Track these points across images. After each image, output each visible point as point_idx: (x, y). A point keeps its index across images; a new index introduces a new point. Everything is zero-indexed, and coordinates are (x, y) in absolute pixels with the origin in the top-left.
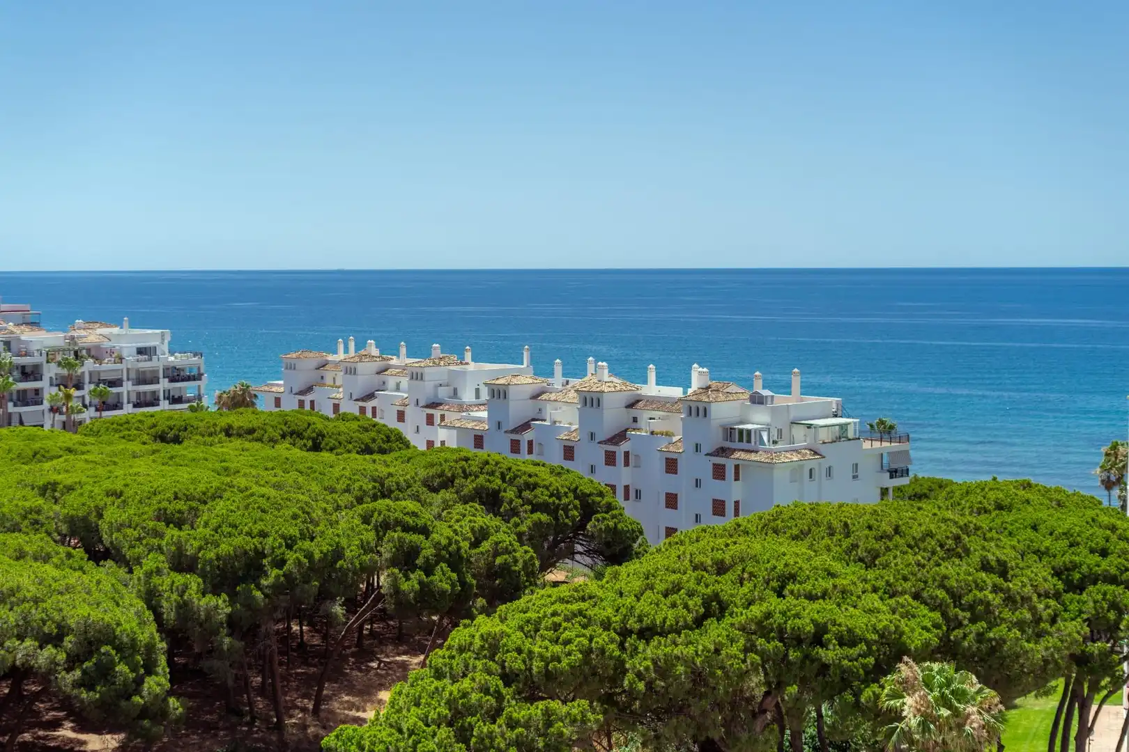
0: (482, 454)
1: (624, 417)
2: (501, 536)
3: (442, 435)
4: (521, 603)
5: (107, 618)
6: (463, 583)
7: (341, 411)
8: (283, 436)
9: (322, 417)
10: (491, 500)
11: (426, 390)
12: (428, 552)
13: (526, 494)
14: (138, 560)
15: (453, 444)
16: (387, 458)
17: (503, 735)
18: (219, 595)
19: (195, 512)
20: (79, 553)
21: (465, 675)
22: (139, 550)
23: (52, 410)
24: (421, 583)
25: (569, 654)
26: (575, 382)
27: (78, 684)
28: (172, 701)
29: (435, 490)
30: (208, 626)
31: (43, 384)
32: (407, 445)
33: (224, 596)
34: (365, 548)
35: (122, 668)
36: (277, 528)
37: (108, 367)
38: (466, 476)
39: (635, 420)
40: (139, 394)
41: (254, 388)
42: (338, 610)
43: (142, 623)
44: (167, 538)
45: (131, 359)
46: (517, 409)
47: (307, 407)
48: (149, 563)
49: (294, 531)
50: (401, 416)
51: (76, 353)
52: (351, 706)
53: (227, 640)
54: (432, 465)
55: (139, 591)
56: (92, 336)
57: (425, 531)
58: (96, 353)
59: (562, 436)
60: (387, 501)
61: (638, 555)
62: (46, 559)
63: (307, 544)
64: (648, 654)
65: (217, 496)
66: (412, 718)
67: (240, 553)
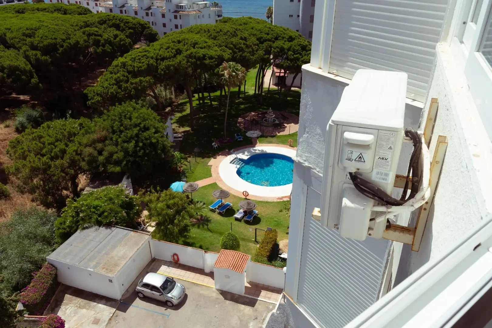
0: (113, 14)
1: (150, 2)
2: (121, 36)
3: (100, 9)
4: (130, 53)
5: (16, 64)
6: (113, 48)
7: (70, 3)
8: (55, 10)
9: (65, 4)
10: (117, 27)
12: (103, 41)
13: (126, 25)
14: (20, 48)
15: (104, 11)
16: (86, 16)
17: (130, 86)
18: (47, 56)
19: (34, 34)
21: (118, 73)
22: (20, 44)
24: (102, 50)
25: (144, 65)
27: (11, 82)
28: (40, 85)
29: (102, 24)
30: (45, 65)
32: (91, 12)
33: (49, 56)
34: (85, 41)
36: (59, 37)
38: (109, 20)
39: (153, 3)
42: (82, 58)
43: (26, 65)
44: (27, 41)
48: (24, 48)
49: (64, 38)
50: (88, 4)
53: (52, 68)
54: (99, 17)
55: (23, 56)
57: (101, 36)
59: (134, 8)
60: (89, 28)
61: (158, 40)
63: (68, 41)
64: (163, 65)
65: (39, 28)
66: (106, 84)
67: (50, 45)
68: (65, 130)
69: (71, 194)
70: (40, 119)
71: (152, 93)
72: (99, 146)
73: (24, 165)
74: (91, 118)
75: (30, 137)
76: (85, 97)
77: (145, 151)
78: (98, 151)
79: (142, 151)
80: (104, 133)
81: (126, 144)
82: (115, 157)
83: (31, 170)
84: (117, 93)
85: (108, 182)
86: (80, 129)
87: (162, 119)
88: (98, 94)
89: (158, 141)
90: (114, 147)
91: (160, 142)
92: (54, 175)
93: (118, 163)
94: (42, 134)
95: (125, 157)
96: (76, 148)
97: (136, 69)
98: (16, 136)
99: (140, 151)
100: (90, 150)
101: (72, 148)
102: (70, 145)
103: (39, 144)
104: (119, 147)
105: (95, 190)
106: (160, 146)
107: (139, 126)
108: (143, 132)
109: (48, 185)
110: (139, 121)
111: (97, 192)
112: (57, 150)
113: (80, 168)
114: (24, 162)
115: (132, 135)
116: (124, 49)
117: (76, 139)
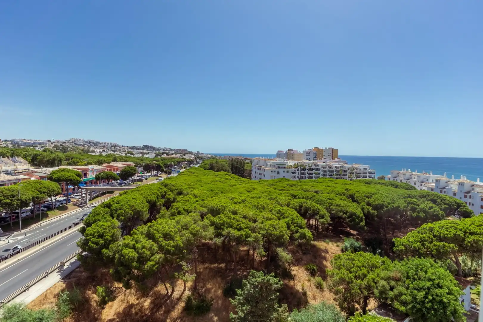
0: (433, 192)
1: (471, 188)
2: (436, 209)
3: (424, 188)
4: (439, 222)
5: (355, 211)
6: (426, 216)
7: (402, 181)
8: (390, 185)
9: (398, 182)
10: (434, 202)
11: (421, 179)
12: (418, 209)
13: (443, 201)
14: (361, 203)
15: (426, 189)
16: (411, 191)
17: (433, 247)
18: (375, 211)
19: (371, 196)
20: (351, 200)
21: (424, 234)
22: (361, 201)
23: (349, 177)
24: (416, 215)
25: (450, 234)
26: (457, 180)
27: (349, 221)
28: (365, 227)
29: (421, 198)
30: (372, 216)
31: (347, 173)
32: (416, 189)
34: (405, 207)
35: (357, 220)
36: (387, 201)
37: (358, 171)
38: (428, 196)
39: (473, 189)
40: (363, 176)
41: (385, 176)
42: (399, 217)
43: (361, 213)
44: (366, 199)
45: (362, 169)
46: (442, 184)
47: (395, 180)
48: (363, 203)
49: (390, 202)
50: (415, 184)
51: (353, 169)
52: (401, 236)
53: (376, 219)
54: (421, 193)
55: (361, 208)
56: (356, 166)
57: (418, 205)
58: (357, 169)
59: (453, 191)
60: (410, 199)
61: (471, 217)
62: (345, 200)
63: (393, 204)
64: (471, 238)
65: (376, 194)
66: (412, 239)
67: (379, 204)
68: (371, 261)
69: (360, 309)
70: (358, 248)
71: (454, 259)
72: (393, 283)
73: (337, 273)
74: (393, 260)
75: (347, 257)
76: (393, 244)
77: (433, 305)
78: (390, 286)
79: (430, 304)
80: (399, 275)
81: (415, 291)
82: (403, 297)
83: (339, 279)
84: (419, 249)
85: (392, 315)
86: (382, 265)
87: (459, 284)
88: (403, 245)
89: (449, 302)
90: (405, 289)
91: (452, 304)
92: (353, 289)
93: (404, 303)
94: (355, 258)
95: (412, 302)
96: (374, 277)
97: (442, 235)
98: (341, 253)
99: (428, 303)
100: (383, 283)
101: (371, 276)
102: (371, 273)
103: (351, 264)
104: (409, 291)
105: (379, 316)
106: (451, 308)
107: (433, 282)
108: (435, 287)
109: (347, 294)
110: (433, 277)
111: (380, 318)
112: (361, 272)
113: (373, 293)
114: (338, 271)
115: (423, 286)
116: (436, 218)
117: (376, 271)
